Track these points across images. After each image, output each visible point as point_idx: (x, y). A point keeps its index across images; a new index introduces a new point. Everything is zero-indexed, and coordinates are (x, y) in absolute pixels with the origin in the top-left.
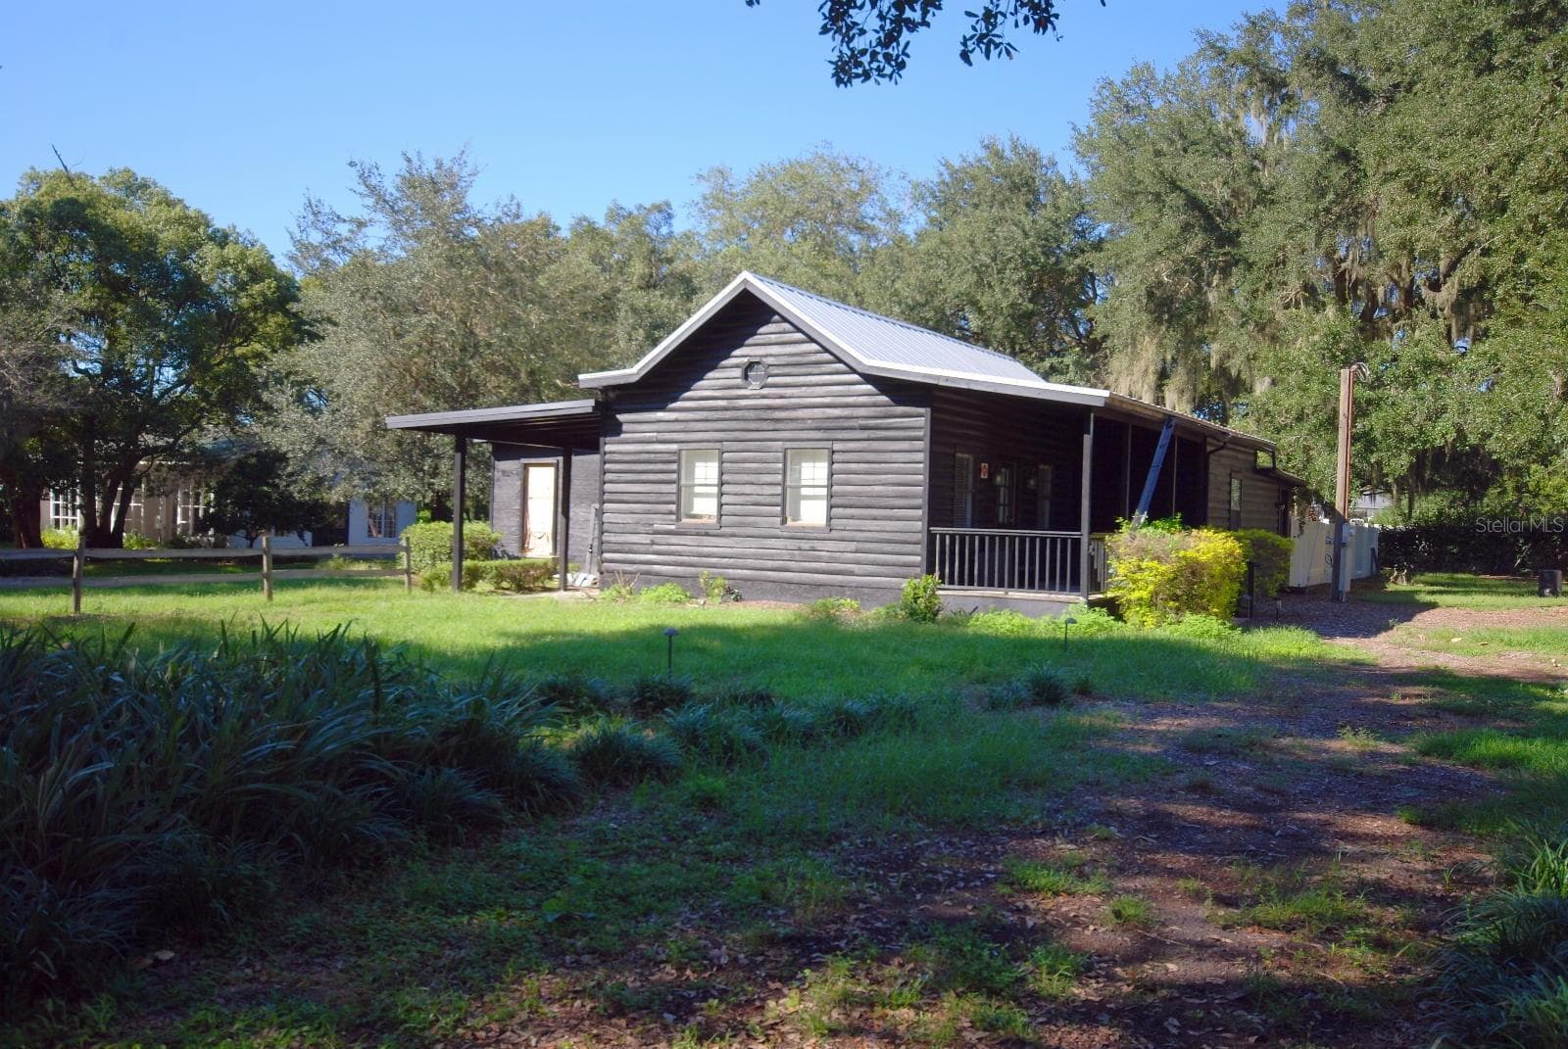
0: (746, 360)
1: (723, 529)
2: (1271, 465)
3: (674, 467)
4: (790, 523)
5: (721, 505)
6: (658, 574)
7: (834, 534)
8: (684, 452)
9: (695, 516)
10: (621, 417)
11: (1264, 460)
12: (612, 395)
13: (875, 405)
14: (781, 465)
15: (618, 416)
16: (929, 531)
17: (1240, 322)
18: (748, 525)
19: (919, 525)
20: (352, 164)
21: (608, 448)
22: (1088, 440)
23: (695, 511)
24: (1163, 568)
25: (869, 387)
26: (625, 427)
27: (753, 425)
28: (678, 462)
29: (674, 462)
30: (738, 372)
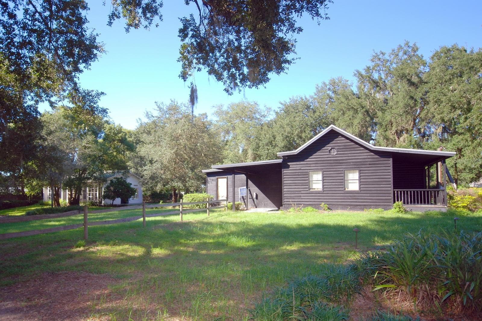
0: (330, 147)
1: (324, 192)
4: (346, 190)
5: (324, 186)
8: (310, 172)
9: (313, 189)
12: (287, 158)
13: (375, 158)
14: (343, 175)
15: (288, 163)
16: (393, 190)
18: (333, 191)
19: (389, 189)
21: (285, 172)
23: (313, 188)
24: (473, 198)
26: (290, 166)
27: (333, 164)
28: (308, 175)
30: (327, 151)
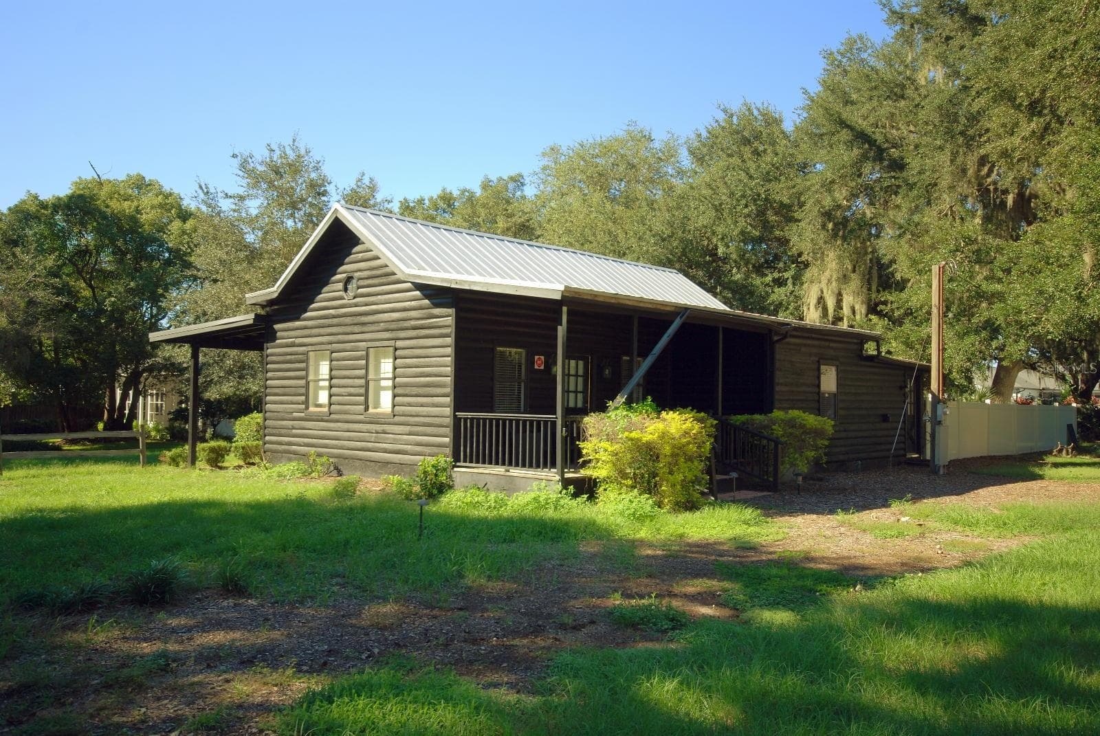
0: (344, 275)
1: (332, 416)
2: (875, 353)
3: (303, 365)
4: (371, 410)
5: (330, 396)
6: (295, 453)
7: (397, 419)
8: (311, 353)
9: (317, 405)
10: (276, 327)
11: (870, 349)
13: (421, 308)
14: (364, 362)
15: (274, 326)
16: (455, 416)
17: (898, 233)
18: (346, 413)
19: (448, 411)
20: (234, 156)
21: (269, 351)
22: (561, 331)
23: (317, 401)
25: (418, 293)
26: (279, 334)
27: (349, 329)
28: (306, 361)
29: (303, 362)
30: (340, 286)
